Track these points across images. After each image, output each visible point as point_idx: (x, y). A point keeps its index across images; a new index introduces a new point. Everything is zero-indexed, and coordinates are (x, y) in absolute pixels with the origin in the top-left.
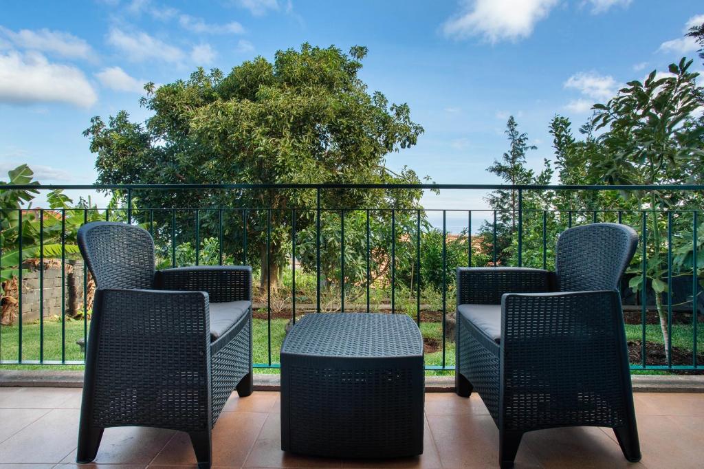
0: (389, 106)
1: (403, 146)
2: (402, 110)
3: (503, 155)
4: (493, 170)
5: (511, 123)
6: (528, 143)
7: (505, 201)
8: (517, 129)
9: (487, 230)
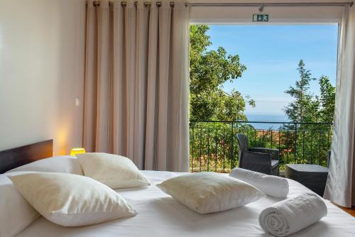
0: (227, 55)
1: (233, 78)
2: (235, 58)
3: (295, 83)
4: (288, 92)
5: (301, 64)
6: (311, 77)
7: (296, 111)
8: (304, 67)
9: (284, 129)
